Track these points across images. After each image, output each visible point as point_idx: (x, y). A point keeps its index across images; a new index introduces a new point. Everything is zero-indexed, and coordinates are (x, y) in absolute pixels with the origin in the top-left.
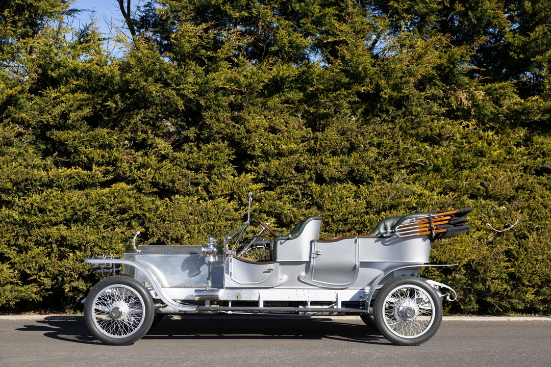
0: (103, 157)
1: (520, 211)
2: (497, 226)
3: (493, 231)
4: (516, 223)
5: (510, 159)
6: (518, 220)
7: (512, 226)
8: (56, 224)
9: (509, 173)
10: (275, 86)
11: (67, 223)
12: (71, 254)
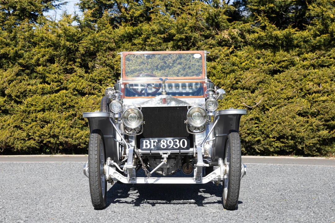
0: (55, 78)
1: (262, 95)
2: (249, 104)
3: (246, 106)
4: (260, 102)
5: (254, 67)
6: (260, 100)
7: (257, 104)
8: (39, 111)
9: (254, 74)
10: (129, 38)
11: (43, 110)
12: (46, 126)
